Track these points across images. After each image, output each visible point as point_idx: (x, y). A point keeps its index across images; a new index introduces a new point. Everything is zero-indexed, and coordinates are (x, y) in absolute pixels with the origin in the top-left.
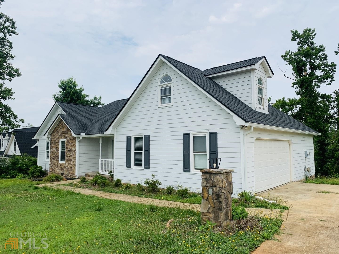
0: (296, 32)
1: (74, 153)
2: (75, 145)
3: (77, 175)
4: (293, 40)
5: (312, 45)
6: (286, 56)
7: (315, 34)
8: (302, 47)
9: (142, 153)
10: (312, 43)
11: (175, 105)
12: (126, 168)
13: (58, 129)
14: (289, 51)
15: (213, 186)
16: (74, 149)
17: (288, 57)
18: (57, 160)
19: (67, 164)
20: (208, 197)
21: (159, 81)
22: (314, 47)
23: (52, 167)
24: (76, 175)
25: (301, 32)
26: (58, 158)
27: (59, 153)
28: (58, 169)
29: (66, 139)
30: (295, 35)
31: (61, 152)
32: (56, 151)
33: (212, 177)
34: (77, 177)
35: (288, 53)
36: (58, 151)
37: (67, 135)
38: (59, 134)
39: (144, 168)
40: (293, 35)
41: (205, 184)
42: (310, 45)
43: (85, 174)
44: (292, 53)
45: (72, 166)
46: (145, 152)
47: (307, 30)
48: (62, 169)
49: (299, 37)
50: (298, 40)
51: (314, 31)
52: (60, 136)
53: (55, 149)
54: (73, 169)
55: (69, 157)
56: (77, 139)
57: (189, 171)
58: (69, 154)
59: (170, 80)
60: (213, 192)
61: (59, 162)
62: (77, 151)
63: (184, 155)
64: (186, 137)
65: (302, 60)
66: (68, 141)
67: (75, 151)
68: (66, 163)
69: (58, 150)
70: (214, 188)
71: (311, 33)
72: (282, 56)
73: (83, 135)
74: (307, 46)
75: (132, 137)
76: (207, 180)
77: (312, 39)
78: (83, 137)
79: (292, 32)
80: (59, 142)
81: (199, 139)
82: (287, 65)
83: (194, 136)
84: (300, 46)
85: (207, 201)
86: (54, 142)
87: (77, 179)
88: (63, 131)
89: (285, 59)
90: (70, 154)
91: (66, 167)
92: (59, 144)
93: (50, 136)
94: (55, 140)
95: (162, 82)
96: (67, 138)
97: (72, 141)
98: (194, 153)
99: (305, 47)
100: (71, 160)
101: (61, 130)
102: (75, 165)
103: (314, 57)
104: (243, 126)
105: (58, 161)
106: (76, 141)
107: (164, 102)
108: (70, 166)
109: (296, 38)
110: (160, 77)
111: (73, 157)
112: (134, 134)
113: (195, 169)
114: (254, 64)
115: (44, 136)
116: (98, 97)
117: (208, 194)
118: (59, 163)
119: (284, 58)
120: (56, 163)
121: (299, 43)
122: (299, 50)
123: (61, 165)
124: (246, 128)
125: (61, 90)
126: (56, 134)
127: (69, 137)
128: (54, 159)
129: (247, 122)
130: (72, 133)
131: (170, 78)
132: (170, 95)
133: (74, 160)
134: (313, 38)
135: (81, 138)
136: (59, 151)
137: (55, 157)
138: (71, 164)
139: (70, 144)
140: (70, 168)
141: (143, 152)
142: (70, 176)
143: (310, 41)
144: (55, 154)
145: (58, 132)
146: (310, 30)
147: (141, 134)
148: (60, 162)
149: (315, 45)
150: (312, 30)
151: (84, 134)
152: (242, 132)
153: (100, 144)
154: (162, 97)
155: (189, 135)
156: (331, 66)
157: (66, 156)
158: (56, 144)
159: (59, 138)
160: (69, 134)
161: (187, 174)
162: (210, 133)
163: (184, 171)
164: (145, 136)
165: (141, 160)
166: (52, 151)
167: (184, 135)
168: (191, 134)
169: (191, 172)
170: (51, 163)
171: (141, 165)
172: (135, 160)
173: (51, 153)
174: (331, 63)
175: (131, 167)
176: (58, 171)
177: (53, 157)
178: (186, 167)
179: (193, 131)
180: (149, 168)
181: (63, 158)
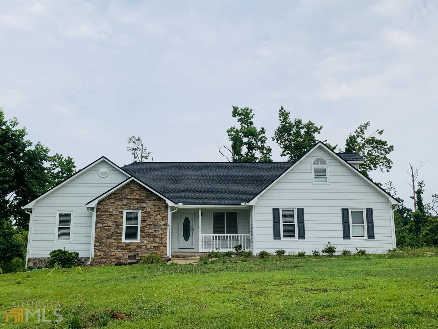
0: (237, 109)
1: (163, 227)
2: (166, 217)
3: (170, 255)
5: (251, 125)
7: (253, 115)
9: (294, 225)
11: (331, 184)
12: (274, 240)
13: (119, 196)
16: (162, 223)
18: (115, 239)
19: (145, 242)
21: (313, 162)
22: (253, 127)
23: (103, 249)
24: (168, 255)
25: (240, 110)
26: (121, 236)
27: (121, 228)
28: (120, 251)
29: (140, 210)
31: (127, 227)
32: (115, 226)
34: (171, 258)
35: (232, 129)
37: (144, 205)
38: (124, 203)
39: (299, 239)
40: (234, 111)
42: (249, 125)
45: (157, 244)
46: (298, 224)
47: (245, 109)
48: (133, 250)
49: (239, 114)
50: (238, 117)
51: (251, 110)
52: (125, 205)
53: (110, 224)
54: (161, 248)
55: (151, 232)
56: (169, 210)
58: (150, 229)
59: (325, 163)
61: (122, 241)
62: (169, 224)
63: (344, 226)
64: (345, 212)
66: (147, 213)
67: (166, 225)
68: (142, 242)
69: (119, 225)
71: (250, 113)
73: (181, 205)
74: (246, 125)
75: (280, 209)
78: (179, 207)
79: (234, 107)
80: (121, 213)
82: (229, 140)
83: (351, 211)
84: (240, 123)
86: (107, 213)
88: (135, 199)
90: (154, 229)
91: (144, 247)
92: (122, 217)
93: (97, 206)
94: (111, 210)
95: (315, 163)
96: (144, 208)
97: (158, 213)
98: (352, 224)
100: (155, 237)
101: (129, 197)
102: (166, 243)
104: (392, 205)
105: (121, 239)
106: (167, 212)
107: (318, 180)
108: (154, 245)
109: (236, 114)
111: (160, 232)
112: (282, 206)
113: (353, 237)
115: (87, 204)
118: (124, 243)
119: (229, 133)
120: (114, 243)
121: (238, 121)
123: (128, 245)
126: (114, 202)
127: (151, 207)
128: (108, 237)
130: (168, 201)
131: (325, 161)
132: (326, 176)
134: (252, 118)
135: (176, 209)
136: (122, 226)
137: (112, 235)
138: (156, 243)
139: (153, 215)
140: (153, 248)
141: (296, 224)
143: (249, 120)
144: (112, 231)
145: (120, 200)
147: (293, 206)
148: (124, 240)
152: (391, 209)
154: (315, 176)
155: (347, 209)
156: (268, 150)
157: (142, 231)
158: (115, 217)
159: (122, 208)
160: (150, 203)
161: (347, 241)
162: (367, 209)
163: (344, 239)
164: (298, 209)
165: (294, 232)
166: (101, 226)
167: (343, 210)
168: (349, 209)
169: (351, 239)
170: (98, 244)
171: (294, 236)
172: (284, 231)
173: (99, 230)
174: (268, 147)
175: (280, 239)
176: (120, 253)
177: (104, 235)
178: (347, 235)
179: (352, 206)
180: (305, 239)
181: (130, 235)
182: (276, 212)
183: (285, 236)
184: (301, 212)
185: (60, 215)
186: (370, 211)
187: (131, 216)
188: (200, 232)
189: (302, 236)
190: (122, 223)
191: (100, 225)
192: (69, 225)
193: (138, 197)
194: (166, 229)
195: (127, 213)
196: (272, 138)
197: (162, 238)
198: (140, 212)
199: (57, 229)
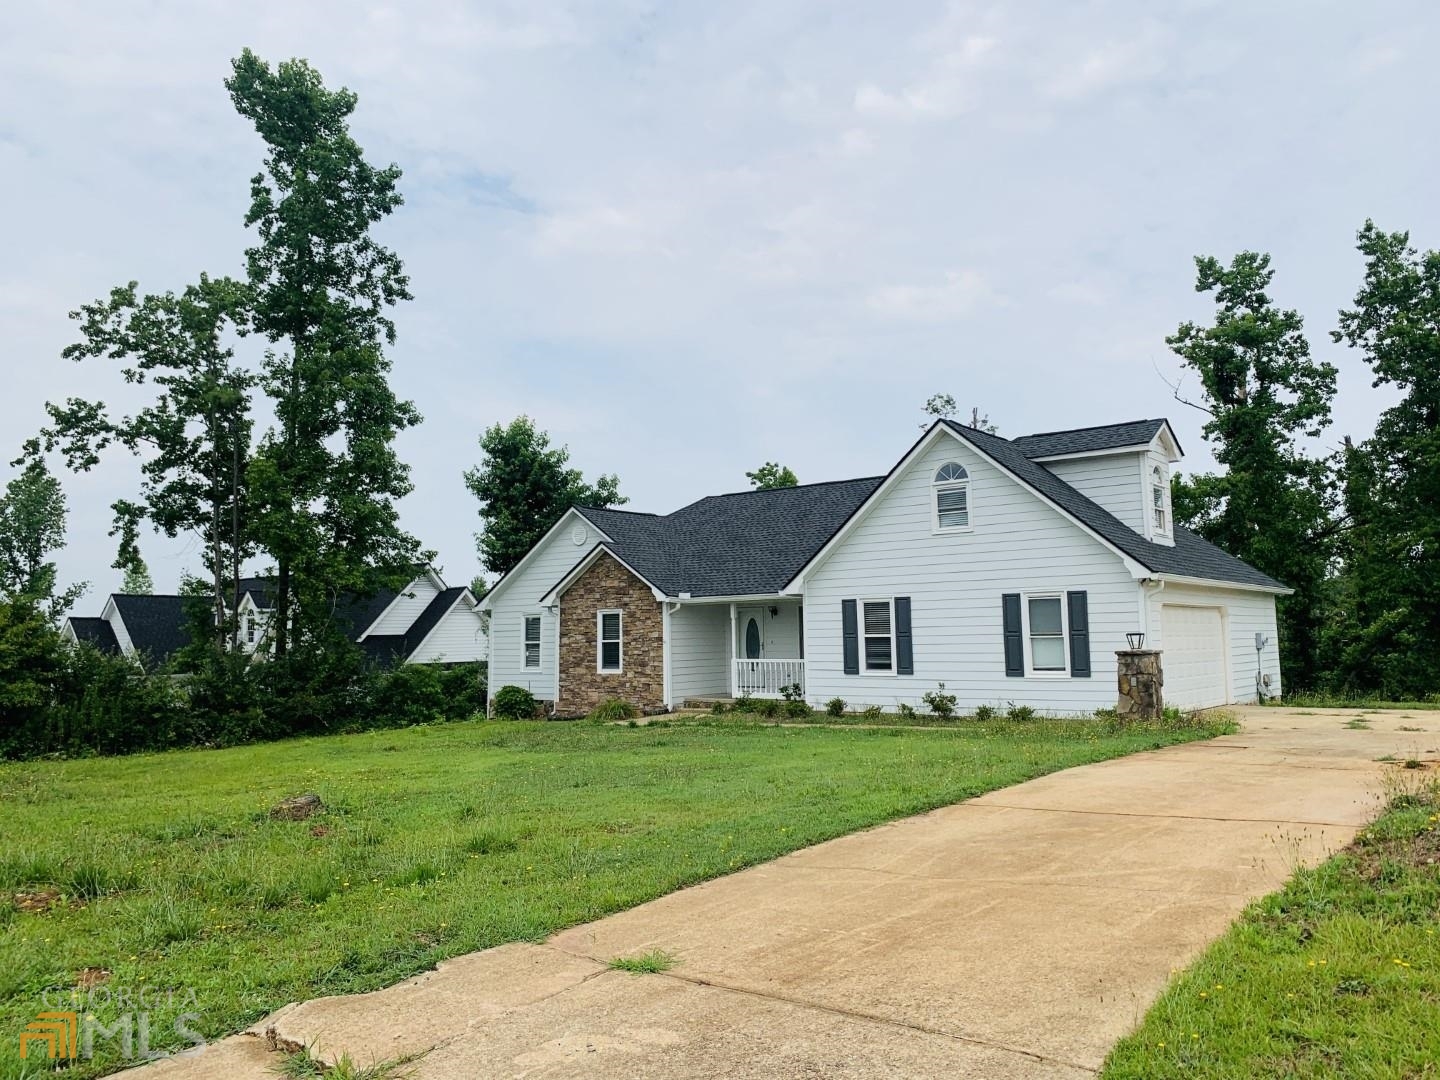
0: (1212, 263)
1: (655, 644)
2: (660, 623)
3: (668, 700)
4: (1203, 286)
5: (1261, 306)
6: (1181, 340)
7: (1270, 273)
8: (1228, 309)
9: (889, 639)
10: (1262, 300)
11: (977, 531)
12: (845, 676)
13: (590, 583)
14: (1191, 324)
15: (1138, 673)
16: (656, 635)
17: (1188, 342)
18: (587, 667)
19: (630, 675)
20: (1129, 690)
21: (934, 474)
22: (1268, 310)
23: (571, 687)
24: (665, 703)
25: (1226, 265)
26: (595, 661)
27: (596, 646)
28: (595, 690)
29: (621, 610)
30: (1208, 272)
31: (603, 644)
32: (586, 642)
33: (1136, 661)
34: (670, 708)
35: (1185, 332)
36: (593, 643)
37: (626, 599)
38: (598, 596)
39: (898, 673)
40: (1201, 271)
41: (1124, 672)
42: (1256, 305)
43: (682, 700)
44: (1198, 331)
45: (648, 679)
46: (898, 637)
47: (1244, 257)
48: (613, 690)
49: (1220, 278)
50: (1218, 288)
51: (1266, 261)
52: (599, 600)
53: (579, 637)
54: (654, 686)
55: (638, 655)
56: (664, 607)
57: (1022, 675)
58: (636, 649)
59: (963, 475)
60: (1138, 682)
61: (596, 671)
62: (666, 637)
63: (1008, 641)
64: (1011, 602)
65: (1232, 354)
66: (631, 615)
67: (660, 639)
68: (625, 674)
69: (591, 640)
70: (1139, 676)
71: (1258, 268)
72: (1169, 341)
73: (685, 597)
74: (1247, 307)
75: (858, 602)
76: (1127, 666)
77: (1262, 287)
78: (683, 602)
79: (1200, 261)
80: (594, 616)
81: (1044, 606)
82: (1184, 366)
83: (1029, 600)
84: (1223, 305)
85: (1128, 697)
86: (575, 617)
87: (672, 712)
88: (611, 587)
89: (1178, 351)
90: (642, 649)
91: (628, 685)
92: (595, 624)
93: (558, 603)
94: (580, 611)
95: (940, 477)
96: (626, 604)
97: (648, 615)
98: (1031, 635)
99: (1242, 311)
100: (643, 665)
101: (603, 584)
102: (660, 676)
103: (1270, 344)
104: (1144, 580)
105: (595, 668)
106: (661, 613)
107: (946, 521)
108: (643, 680)
109: (1211, 280)
110: (937, 466)
111: (652, 654)
112: (863, 594)
113: (1035, 669)
114: (1148, 442)
115: (540, 601)
116: (609, 479)
117: (1130, 685)
118: (600, 675)
119: (1175, 345)
120: (586, 674)
121: (1219, 299)
122: (1221, 321)
123: (605, 679)
124: (1151, 584)
125: (487, 456)
126: (583, 595)
127: (637, 602)
128: (577, 665)
129: (1153, 571)
130: (655, 591)
131: (964, 470)
132: (965, 508)
133: (656, 664)
134: (1264, 283)
135: (678, 606)
136: (595, 641)
137: (582, 660)
138: (647, 676)
139: (640, 620)
140: (641, 686)
141: (893, 635)
142: (641, 706)
143: (1257, 292)
144: (582, 651)
145: (591, 591)
146: (1253, 258)
147: (887, 594)
148: (601, 671)
149: (1272, 307)
150: (1261, 257)
151: (689, 594)
152: (1142, 591)
153: (731, 619)
154: (940, 511)
155: (1018, 596)
156: (1323, 375)
157: (625, 654)
158: (586, 623)
159: (594, 606)
160: (636, 594)
161: (1015, 681)
162: (1070, 594)
163: (1007, 675)
164: (897, 599)
165: (888, 656)
166: (567, 642)
167: (1005, 596)
168: (1022, 595)
169: (1026, 676)
170: (564, 676)
171: (888, 667)
172: (869, 655)
173: (564, 649)
174: (1322, 364)
175: (857, 673)
176: (594, 696)
177: (571, 659)
178: (1014, 667)
179: (1028, 589)
180: (912, 673)
181: (611, 659)
182: (849, 607)
183: (870, 666)
184: (904, 604)
185: (527, 620)
186: (1078, 600)
187: (610, 621)
188: (734, 655)
189: (906, 667)
190: (595, 635)
191: (565, 640)
192: (538, 639)
193: (616, 583)
194: (660, 647)
195: (604, 616)
196: (1332, 333)
197: (655, 667)
198: (620, 612)
199: (523, 648)
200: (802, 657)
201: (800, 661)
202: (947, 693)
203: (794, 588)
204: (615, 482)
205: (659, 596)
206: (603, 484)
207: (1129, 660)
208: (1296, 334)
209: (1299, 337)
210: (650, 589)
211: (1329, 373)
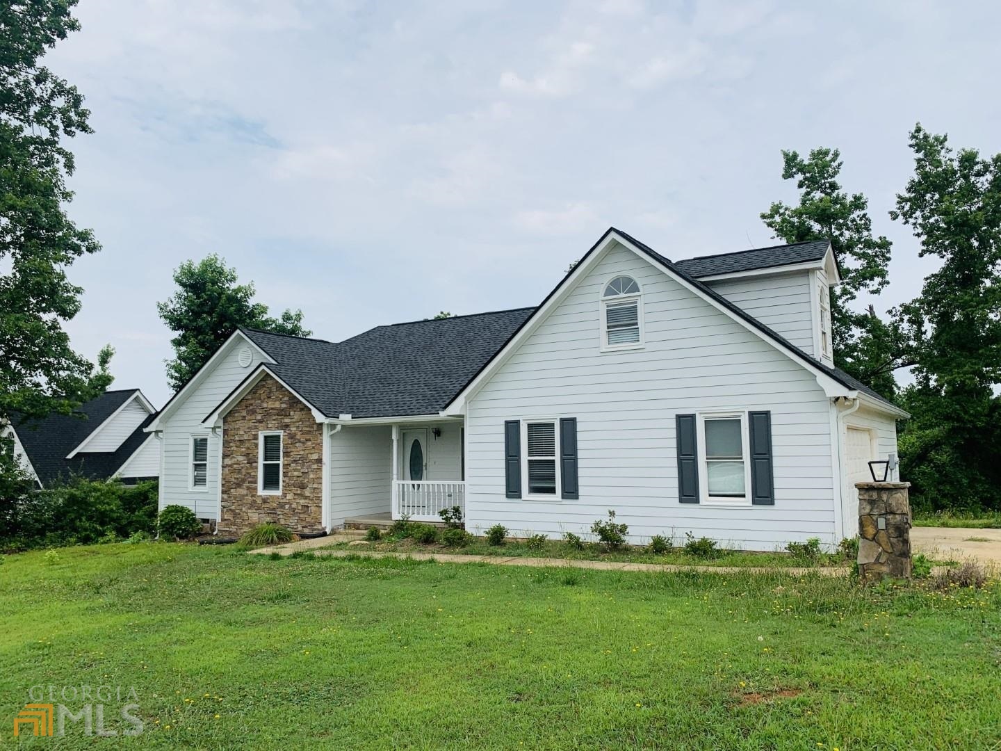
0: (795, 156)
1: (315, 466)
2: (320, 444)
3: (326, 524)
4: (788, 175)
5: (833, 191)
6: (772, 216)
7: (840, 165)
8: (808, 194)
9: (553, 461)
10: (833, 186)
11: (649, 347)
12: (506, 500)
13: (252, 404)
14: (781, 204)
15: (887, 513)
16: (315, 457)
17: (778, 219)
18: (248, 488)
19: (290, 496)
20: (875, 535)
21: (603, 289)
22: (838, 195)
23: (233, 508)
24: (323, 525)
25: (804, 157)
26: (256, 482)
27: (257, 468)
28: (255, 511)
29: (282, 431)
30: (792, 164)
31: (264, 465)
32: (247, 463)
33: (885, 497)
34: (328, 531)
35: (776, 210)
36: (254, 464)
37: (287, 421)
38: (259, 417)
39: (562, 498)
40: (786, 162)
41: (867, 511)
42: (828, 191)
43: (342, 522)
44: (786, 209)
45: (307, 501)
46: (562, 460)
47: (820, 152)
48: (272, 512)
49: (802, 169)
50: (799, 177)
51: (836, 155)
52: (260, 422)
53: (241, 458)
54: (313, 508)
55: (298, 477)
56: (325, 429)
57: (697, 501)
58: (295, 470)
59: (635, 288)
60: (887, 524)
61: (257, 492)
62: (326, 458)
63: (681, 464)
64: (685, 424)
65: (809, 229)
66: (292, 436)
67: (319, 461)
68: (285, 495)
69: (252, 461)
70: (890, 517)
71: (831, 161)
72: (763, 216)
73: (346, 418)
74: (821, 192)
75: (521, 423)
76: (872, 502)
77: (833, 177)
78: (343, 423)
79: (786, 155)
80: (256, 437)
81: (723, 427)
82: (773, 238)
83: (705, 421)
84: (804, 190)
85: (873, 543)
86: (237, 439)
87: (330, 535)
88: (272, 409)
89: (770, 225)
90: (302, 471)
91: (287, 506)
92: (257, 445)
93: (221, 424)
94: (242, 432)
95: (609, 292)
96: (287, 426)
97: (308, 437)
98: (707, 459)
99: (818, 195)
100: (303, 487)
101: (265, 405)
102: (319, 498)
103: (841, 221)
104: (837, 399)
105: (256, 489)
106: (321, 434)
107: (614, 338)
108: (302, 502)
109: (794, 170)
110: (606, 280)
111: (311, 476)
112: (526, 417)
113: (710, 495)
114: (821, 259)
115: (203, 422)
116: (293, 313)
117: (876, 527)
118: (261, 496)
119: (769, 221)
120: (247, 495)
121: (800, 186)
122: (804, 203)
123: (265, 500)
124: (847, 403)
126: (244, 417)
127: (297, 424)
128: (239, 485)
129: (850, 389)
130: (315, 412)
131: (635, 283)
132: (636, 324)
133: (315, 486)
134: (835, 173)
135: (339, 428)
136: (257, 462)
137: (243, 481)
138: (306, 498)
139: (300, 442)
140: (300, 508)
141: (557, 458)
142: (300, 528)
143: (829, 180)
144: (244, 471)
145: (254, 412)
146: (826, 153)
147: (551, 414)
148: (261, 492)
149: (841, 192)
150: (832, 152)
151: (350, 416)
152: (834, 411)
153: (393, 440)
154: (608, 327)
155: (693, 417)
157: (285, 475)
158: (247, 445)
159: (256, 428)
160: (296, 415)
161: (690, 508)
162: (751, 414)
163: (681, 501)
164: (562, 420)
165: (553, 479)
166: (230, 463)
167: (679, 418)
168: (697, 416)
169: (701, 503)
170: (225, 496)
171: (552, 490)
172: (532, 478)
173: (226, 469)
175: (520, 497)
176: (254, 516)
177: (233, 480)
178: (689, 492)
179: (704, 409)
180: (577, 498)
181: (271, 481)
182: (512, 428)
183: (534, 490)
184: (569, 426)
185: (195, 440)
186: (761, 422)
187: (271, 442)
188: (395, 476)
189: (571, 491)
190: (256, 456)
191: (228, 461)
192: (205, 459)
193: (277, 405)
194: (320, 469)
195: (266, 438)
196: (891, 213)
197: (315, 489)
198: (281, 433)
199: (191, 467)
200: (463, 479)
201: (461, 483)
202: (618, 521)
203: (455, 409)
204: (299, 317)
205: (319, 417)
206: (287, 317)
207: (875, 495)
208: (862, 213)
209: (864, 215)
210: (310, 410)
211: (885, 245)
